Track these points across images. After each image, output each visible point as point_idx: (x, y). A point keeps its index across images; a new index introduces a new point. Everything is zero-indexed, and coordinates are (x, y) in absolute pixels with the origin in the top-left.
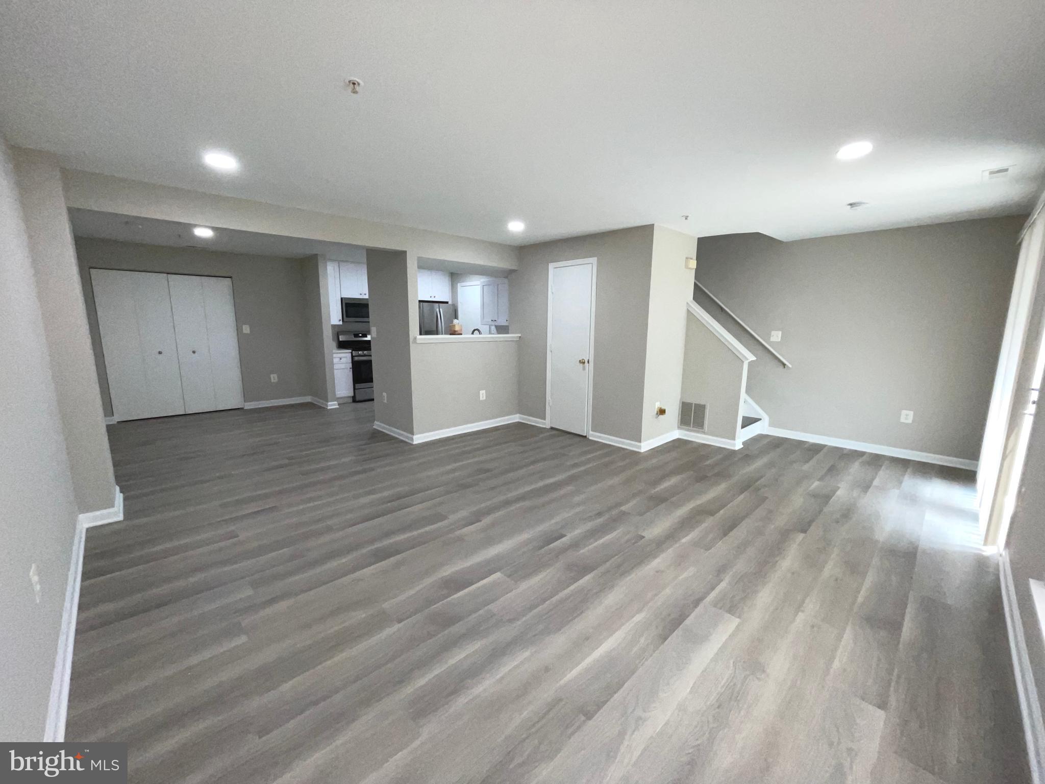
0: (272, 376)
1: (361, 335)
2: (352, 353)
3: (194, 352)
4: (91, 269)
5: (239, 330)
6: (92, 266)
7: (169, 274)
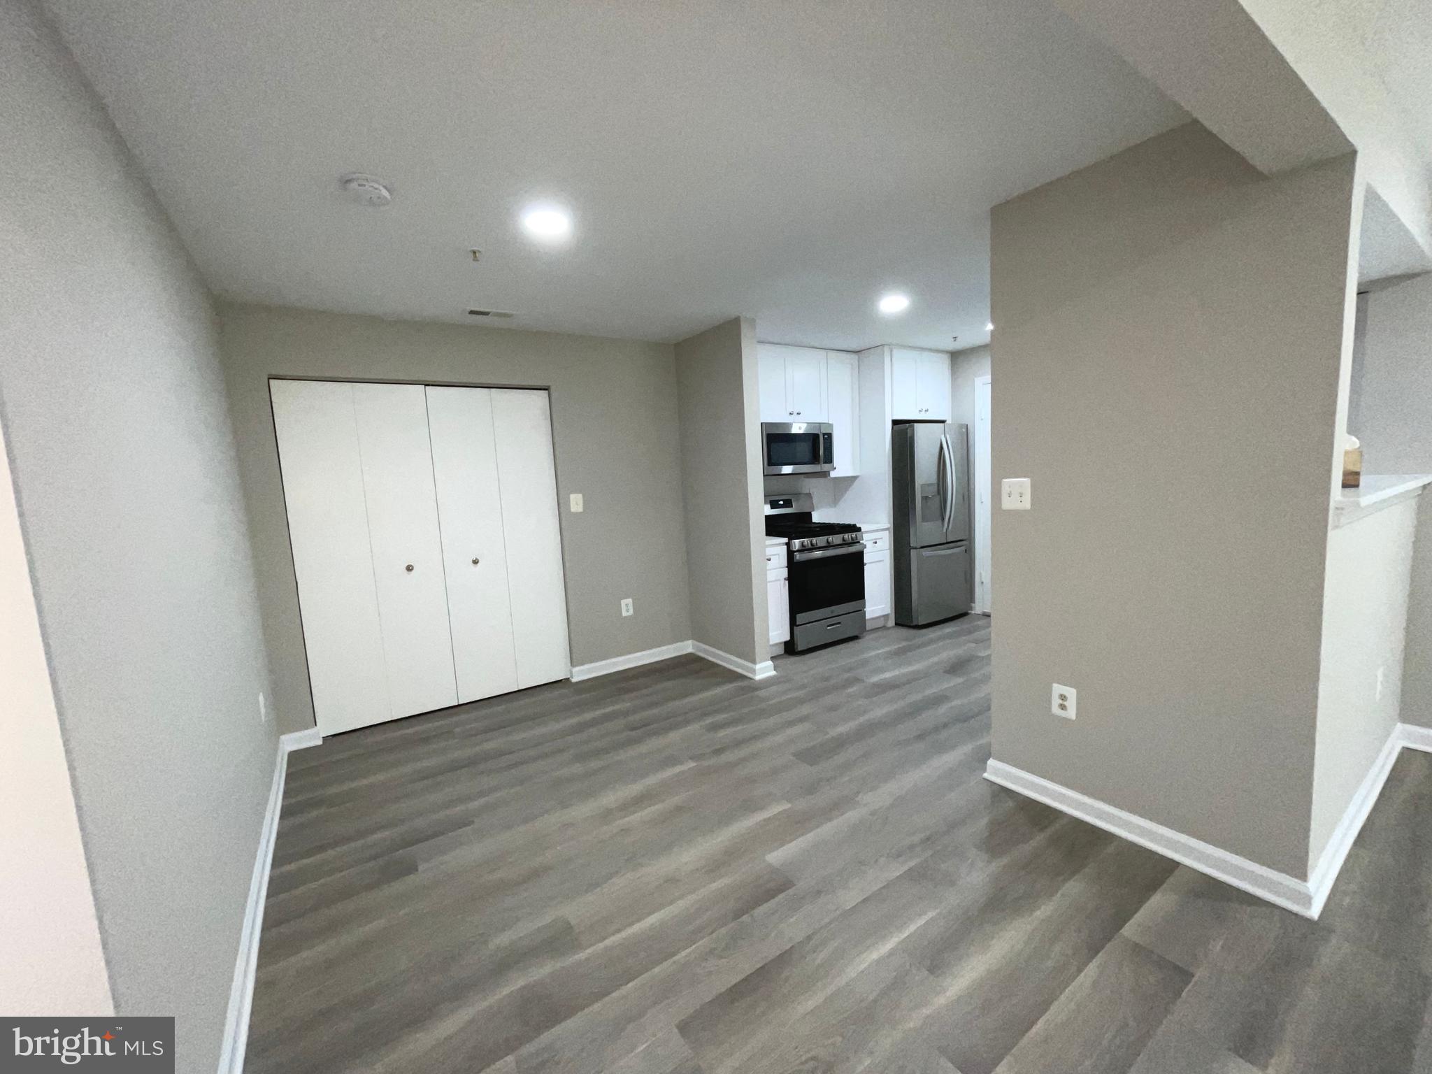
0: (623, 602)
1: (782, 502)
2: (788, 544)
3: (476, 562)
4: (272, 382)
5: (562, 504)
6: (274, 372)
7: (428, 385)
